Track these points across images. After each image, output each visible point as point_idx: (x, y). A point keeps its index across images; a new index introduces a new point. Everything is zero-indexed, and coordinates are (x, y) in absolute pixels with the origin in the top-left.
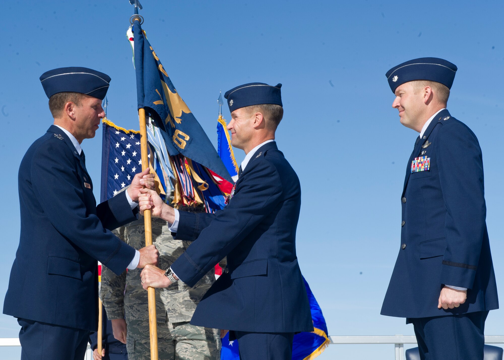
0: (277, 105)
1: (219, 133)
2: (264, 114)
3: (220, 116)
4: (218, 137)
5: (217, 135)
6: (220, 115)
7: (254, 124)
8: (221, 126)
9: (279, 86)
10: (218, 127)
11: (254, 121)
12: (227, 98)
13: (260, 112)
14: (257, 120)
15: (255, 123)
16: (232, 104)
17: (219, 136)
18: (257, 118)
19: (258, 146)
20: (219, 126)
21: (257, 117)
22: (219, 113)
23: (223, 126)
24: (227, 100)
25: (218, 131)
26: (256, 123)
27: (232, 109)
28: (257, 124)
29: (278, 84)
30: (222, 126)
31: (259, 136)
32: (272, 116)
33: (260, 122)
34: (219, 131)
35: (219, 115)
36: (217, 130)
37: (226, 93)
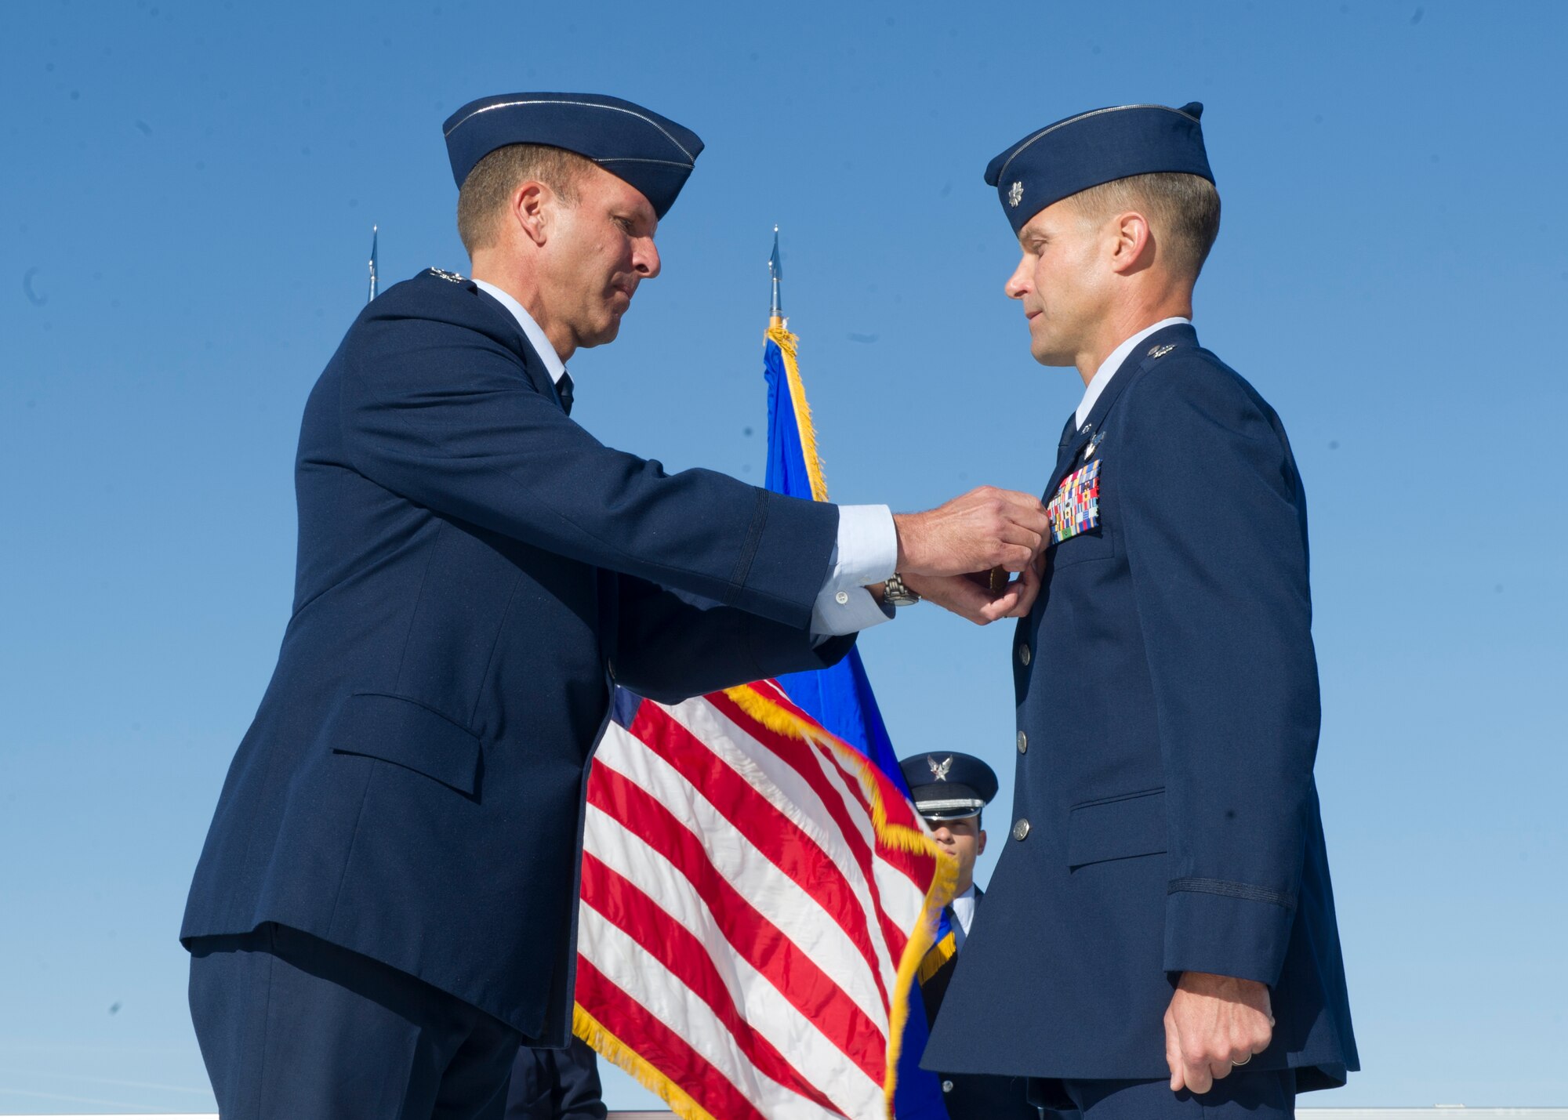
0: (1193, 174)
1: (769, 376)
2: (1150, 215)
3: (774, 320)
4: (769, 391)
5: (766, 385)
6: (775, 313)
7: (1115, 257)
8: (777, 351)
9: (1195, 110)
10: (767, 358)
11: (1115, 247)
12: (996, 185)
13: (1135, 210)
14: (1125, 244)
15: (1117, 253)
16: (1020, 198)
17: (770, 388)
18: (1124, 234)
19: (1133, 337)
20: (770, 354)
21: (1125, 230)
22: (772, 309)
23: (783, 351)
24: (996, 189)
25: (767, 372)
26: (1121, 254)
27: (1019, 217)
28: (1127, 257)
29: (1189, 104)
30: (780, 351)
31: (1139, 300)
32: (1181, 217)
33: (1140, 247)
34: (769, 370)
35: (771, 315)
36: (764, 367)
37: (991, 165)
